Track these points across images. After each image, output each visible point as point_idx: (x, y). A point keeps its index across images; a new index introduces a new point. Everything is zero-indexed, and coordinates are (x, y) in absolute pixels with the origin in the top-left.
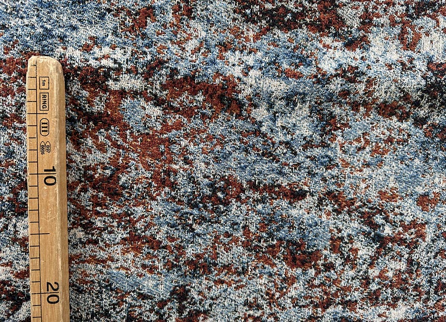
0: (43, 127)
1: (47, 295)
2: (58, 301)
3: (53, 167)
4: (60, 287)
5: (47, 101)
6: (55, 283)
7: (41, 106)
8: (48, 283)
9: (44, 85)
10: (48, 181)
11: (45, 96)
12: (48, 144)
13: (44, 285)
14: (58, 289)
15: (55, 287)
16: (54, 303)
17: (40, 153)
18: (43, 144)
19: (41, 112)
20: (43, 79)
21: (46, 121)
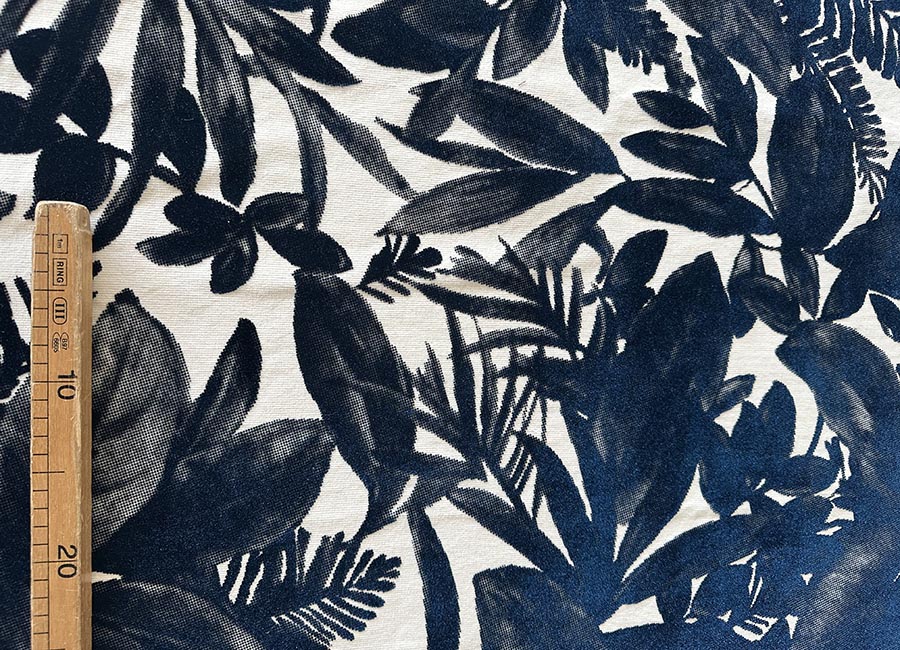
0: (57, 311)
1: (58, 565)
2: (75, 574)
3: (73, 372)
4: (78, 553)
5: (64, 270)
6: (72, 547)
7: (56, 278)
8: (60, 547)
9: (60, 246)
10: (64, 392)
11: (61, 264)
12: (65, 337)
13: (54, 549)
14: (75, 555)
15: (71, 552)
16: (68, 576)
17: (51, 350)
18: (56, 336)
19: (55, 288)
20: (60, 237)
21: (63, 302)
